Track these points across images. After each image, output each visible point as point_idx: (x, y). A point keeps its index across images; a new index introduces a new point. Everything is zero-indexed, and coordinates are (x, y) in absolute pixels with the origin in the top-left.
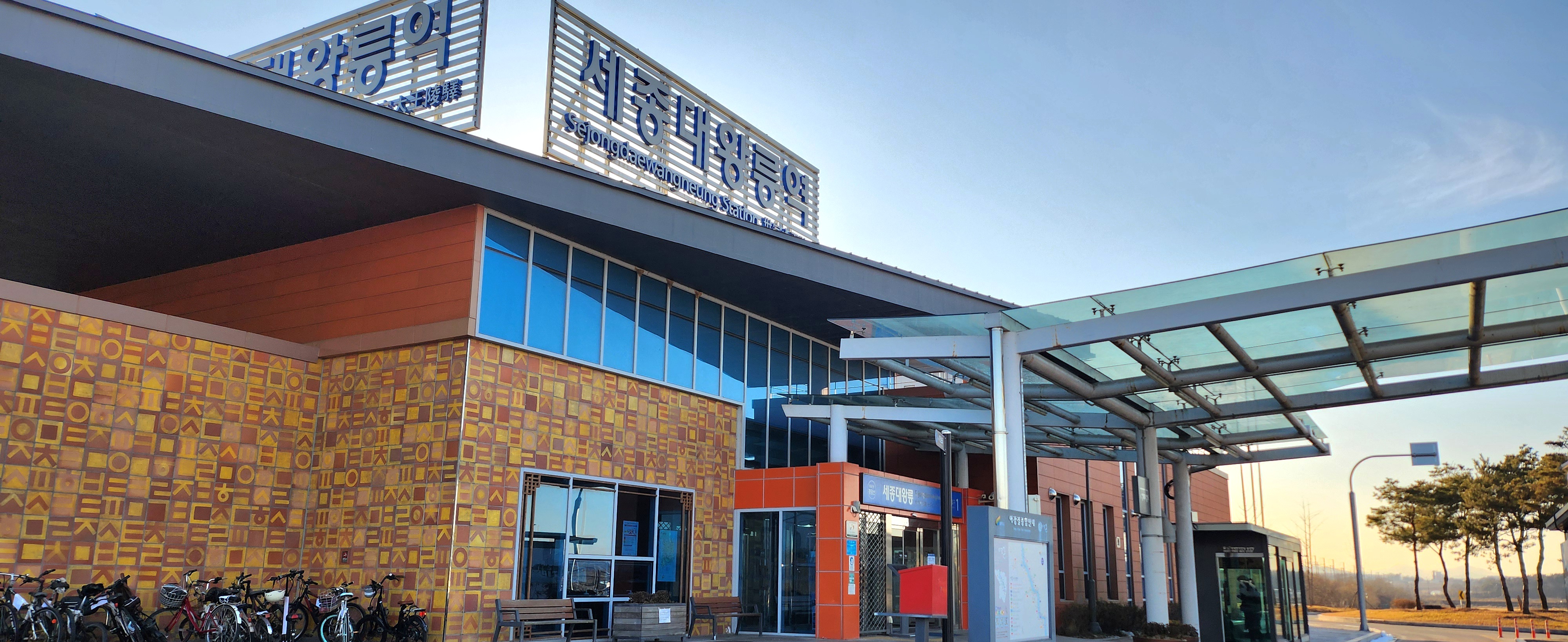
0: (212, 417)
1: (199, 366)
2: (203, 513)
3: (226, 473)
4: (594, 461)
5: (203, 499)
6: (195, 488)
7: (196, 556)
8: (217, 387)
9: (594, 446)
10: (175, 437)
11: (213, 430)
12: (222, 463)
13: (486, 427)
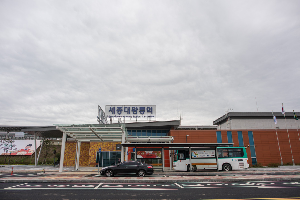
0: (85, 149)
1: (84, 145)
2: (85, 156)
3: (86, 153)
4: (106, 150)
5: (85, 155)
6: (84, 154)
7: (84, 160)
8: (85, 146)
9: (106, 148)
10: (82, 151)
11: (85, 150)
12: (86, 152)
13: (92, 148)
